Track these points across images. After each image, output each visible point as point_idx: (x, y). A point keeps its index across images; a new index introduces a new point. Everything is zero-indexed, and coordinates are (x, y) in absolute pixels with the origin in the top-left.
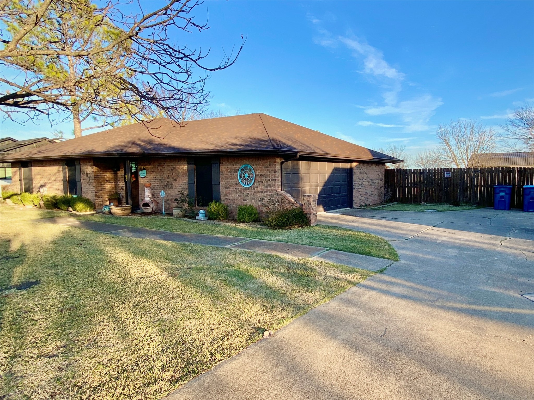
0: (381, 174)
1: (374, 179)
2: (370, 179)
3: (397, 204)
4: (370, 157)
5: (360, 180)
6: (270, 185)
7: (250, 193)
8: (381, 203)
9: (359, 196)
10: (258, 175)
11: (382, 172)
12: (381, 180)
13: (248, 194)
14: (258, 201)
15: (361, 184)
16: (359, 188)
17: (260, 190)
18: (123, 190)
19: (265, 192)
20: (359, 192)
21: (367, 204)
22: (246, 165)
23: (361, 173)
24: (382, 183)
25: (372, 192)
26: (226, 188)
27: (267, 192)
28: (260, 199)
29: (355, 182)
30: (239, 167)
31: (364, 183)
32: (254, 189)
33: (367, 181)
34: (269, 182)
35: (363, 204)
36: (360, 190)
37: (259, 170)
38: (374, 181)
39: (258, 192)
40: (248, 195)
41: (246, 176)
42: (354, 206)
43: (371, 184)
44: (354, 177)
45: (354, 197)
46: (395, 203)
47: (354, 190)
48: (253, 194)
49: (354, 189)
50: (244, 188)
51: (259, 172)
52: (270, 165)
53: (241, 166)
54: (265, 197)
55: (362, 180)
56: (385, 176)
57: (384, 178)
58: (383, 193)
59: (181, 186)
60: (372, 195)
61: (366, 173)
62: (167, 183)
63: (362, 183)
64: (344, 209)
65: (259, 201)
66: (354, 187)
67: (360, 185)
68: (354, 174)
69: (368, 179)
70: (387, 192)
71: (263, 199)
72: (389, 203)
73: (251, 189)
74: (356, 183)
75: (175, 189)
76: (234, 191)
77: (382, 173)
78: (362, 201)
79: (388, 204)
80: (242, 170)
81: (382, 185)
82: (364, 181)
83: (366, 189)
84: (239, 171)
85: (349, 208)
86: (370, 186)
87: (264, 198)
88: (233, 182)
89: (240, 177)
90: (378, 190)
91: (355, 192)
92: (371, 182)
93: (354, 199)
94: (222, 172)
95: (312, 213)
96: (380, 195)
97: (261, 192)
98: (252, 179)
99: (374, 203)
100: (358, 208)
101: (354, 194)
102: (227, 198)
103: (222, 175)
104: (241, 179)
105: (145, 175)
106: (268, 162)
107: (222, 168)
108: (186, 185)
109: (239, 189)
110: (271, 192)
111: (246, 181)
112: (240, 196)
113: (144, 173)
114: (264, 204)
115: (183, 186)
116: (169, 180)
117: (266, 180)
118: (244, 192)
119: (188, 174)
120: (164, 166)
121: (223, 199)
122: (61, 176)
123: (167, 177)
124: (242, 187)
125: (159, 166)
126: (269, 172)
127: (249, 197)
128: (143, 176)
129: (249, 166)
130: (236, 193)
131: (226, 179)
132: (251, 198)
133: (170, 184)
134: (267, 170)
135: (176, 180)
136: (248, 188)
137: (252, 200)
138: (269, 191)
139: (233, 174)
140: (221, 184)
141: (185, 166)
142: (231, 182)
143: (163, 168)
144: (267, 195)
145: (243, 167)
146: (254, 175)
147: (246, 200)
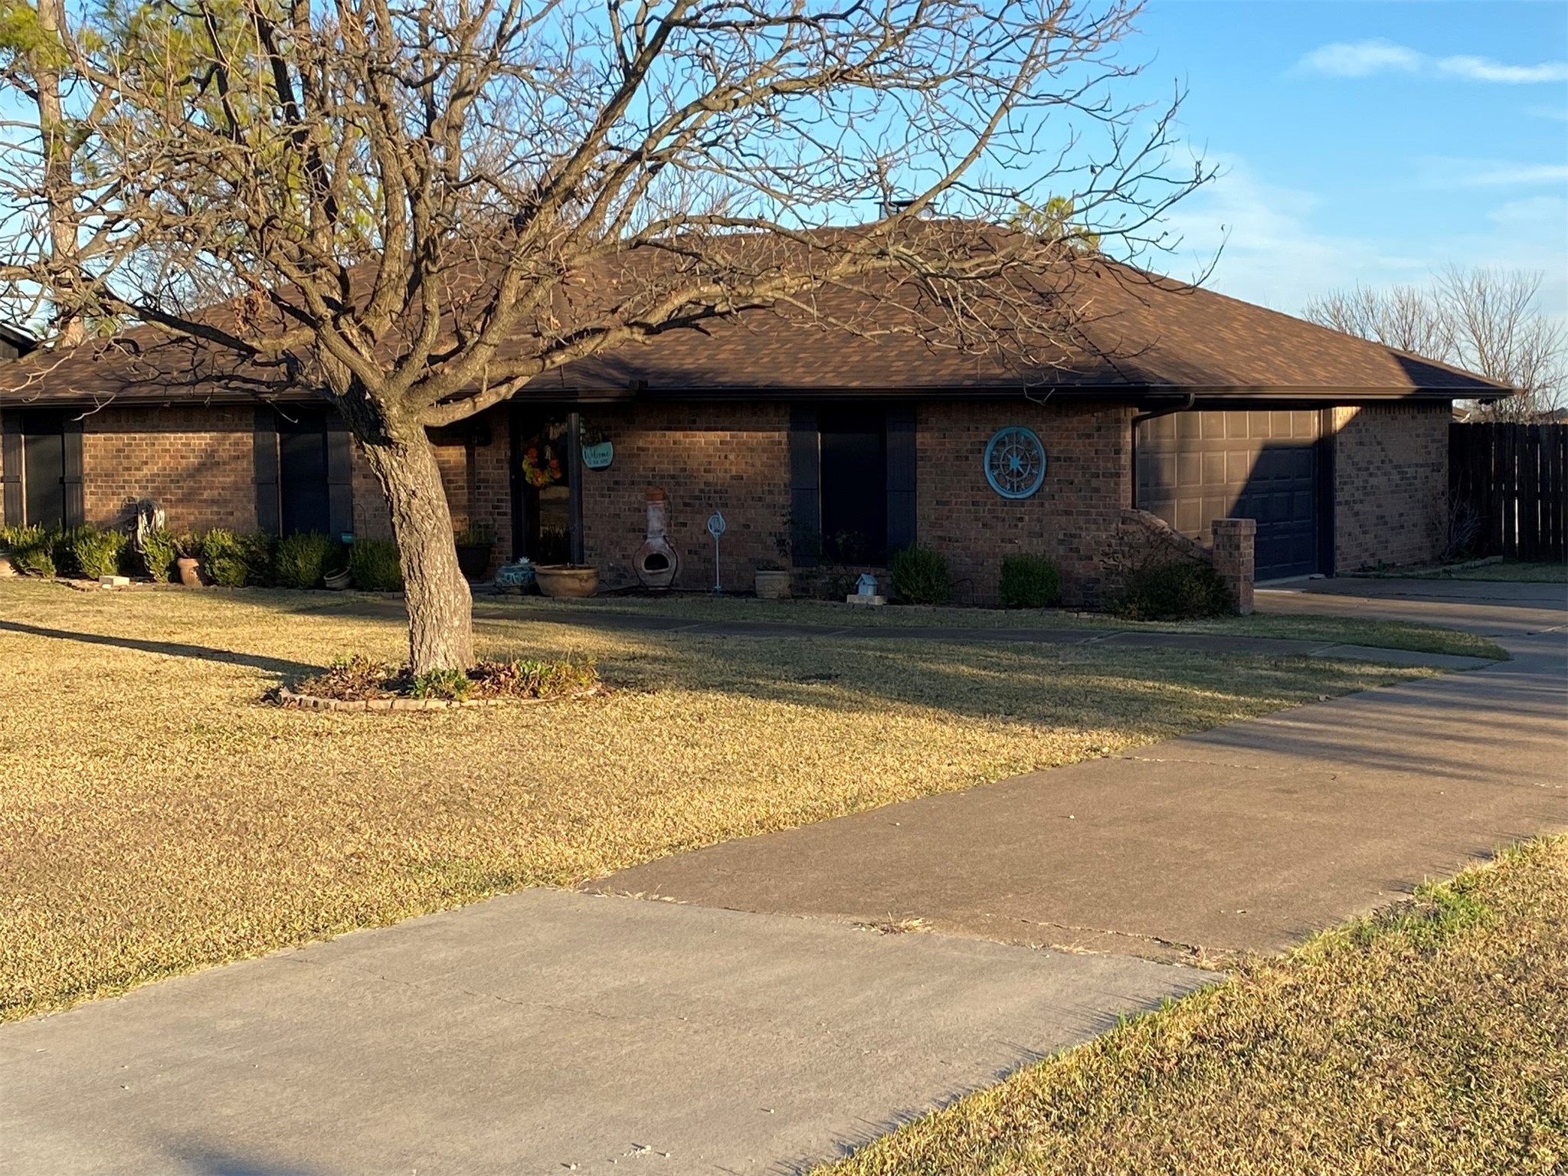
0: (1435, 445)
1: (1409, 466)
2: (1396, 467)
3: (1503, 563)
4: (1401, 384)
5: (1359, 469)
6: (1097, 490)
7: (1027, 518)
8: (1439, 560)
9: (1357, 531)
10: (1058, 459)
11: (1437, 435)
12: (1436, 468)
13: (1021, 519)
14: (1054, 543)
15: (1361, 484)
16: (1355, 502)
17: (1061, 507)
18: (505, 514)
19: (1080, 513)
20: (1357, 514)
21: (1385, 562)
22: (1013, 430)
23: (1361, 444)
24: (1440, 480)
25: (1401, 515)
26: (938, 503)
27: (1088, 513)
28: (1061, 537)
29: (1340, 476)
30: (989, 437)
31: (1373, 481)
32: (1042, 505)
33: (1385, 474)
34: (1095, 483)
35: (1371, 563)
36: (1357, 507)
37: (1060, 443)
38: (1411, 472)
39: (1055, 512)
40: (1020, 525)
41: (1015, 463)
42: (1340, 566)
43: (1397, 486)
44: (1337, 460)
45: (1337, 533)
46: (1492, 559)
47: (1338, 509)
48: (1040, 521)
49: (1340, 503)
50: (1006, 502)
51: (1060, 452)
52: (1099, 429)
53: (994, 430)
54: (1081, 528)
55: (1367, 469)
56: (1451, 452)
57: (1446, 461)
58: (1445, 519)
59: (760, 499)
60: (1402, 527)
61: (1379, 443)
62: (702, 486)
63: (1367, 481)
64: (1307, 577)
65: (1061, 542)
66: (1340, 497)
67: (1358, 489)
68: (1338, 447)
69: (1388, 467)
70: (1461, 516)
71: (1072, 536)
72: (1470, 558)
73: (1032, 505)
74: (1345, 483)
76: (968, 511)
77: (1440, 441)
78: (1366, 550)
79: (1468, 564)
80: (1000, 443)
81: (1440, 488)
82: (1371, 475)
83: (1379, 506)
84: (990, 447)
85: (1322, 576)
86: (1393, 492)
87: (1078, 532)
88: (963, 483)
89: (992, 467)
90: (1425, 507)
91: (1342, 519)
92: (1396, 477)
93: (1339, 540)
94: (924, 451)
95: (1242, 575)
96: (1431, 527)
97: (1068, 513)
98: (1035, 472)
99: (1409, 560)
100: (1354, 576)
101: (1338, 523)
102: (939, 533)
103: (922, 459)
104: (996, 472)
105: (606, 461)
106: (1093, 420)
107: (924, 439)
108: (780, 494)
109: (985, 504)
110: (1101, 514)
111: (1015, 480)
112: (991, 528)
113: (603, 455)
114: (1077, 550)
115: (768, 499)
116: (710, 477)
117: (1084, 474)
118: (1004, 515)
119: (791, 458)
120: (691, 430)
121: (924, 539)
122: (247, 465)
123: (702, 468)
124: (998, 499)
125: (670, 429)
126: (1097, 452)
127: (1022, 529)
128: (600, 465)
129: (1027, 433)
130: (977, 519)
131: (937, 474)
132: (1031, 534)
133: (715, 492)
134: (1090, 445)
135: (742, 478)
136: (1022, 503)
137: (1035, 541)
138: (1094, 511)
139: (967, 458)
140: (921, 488)
141: (779, 430)
142: (959, 482)
143: (687, 437)
144: (1087, 522)
145: (1003, 433)
146: (1044, 461)
147: (1011, 541)
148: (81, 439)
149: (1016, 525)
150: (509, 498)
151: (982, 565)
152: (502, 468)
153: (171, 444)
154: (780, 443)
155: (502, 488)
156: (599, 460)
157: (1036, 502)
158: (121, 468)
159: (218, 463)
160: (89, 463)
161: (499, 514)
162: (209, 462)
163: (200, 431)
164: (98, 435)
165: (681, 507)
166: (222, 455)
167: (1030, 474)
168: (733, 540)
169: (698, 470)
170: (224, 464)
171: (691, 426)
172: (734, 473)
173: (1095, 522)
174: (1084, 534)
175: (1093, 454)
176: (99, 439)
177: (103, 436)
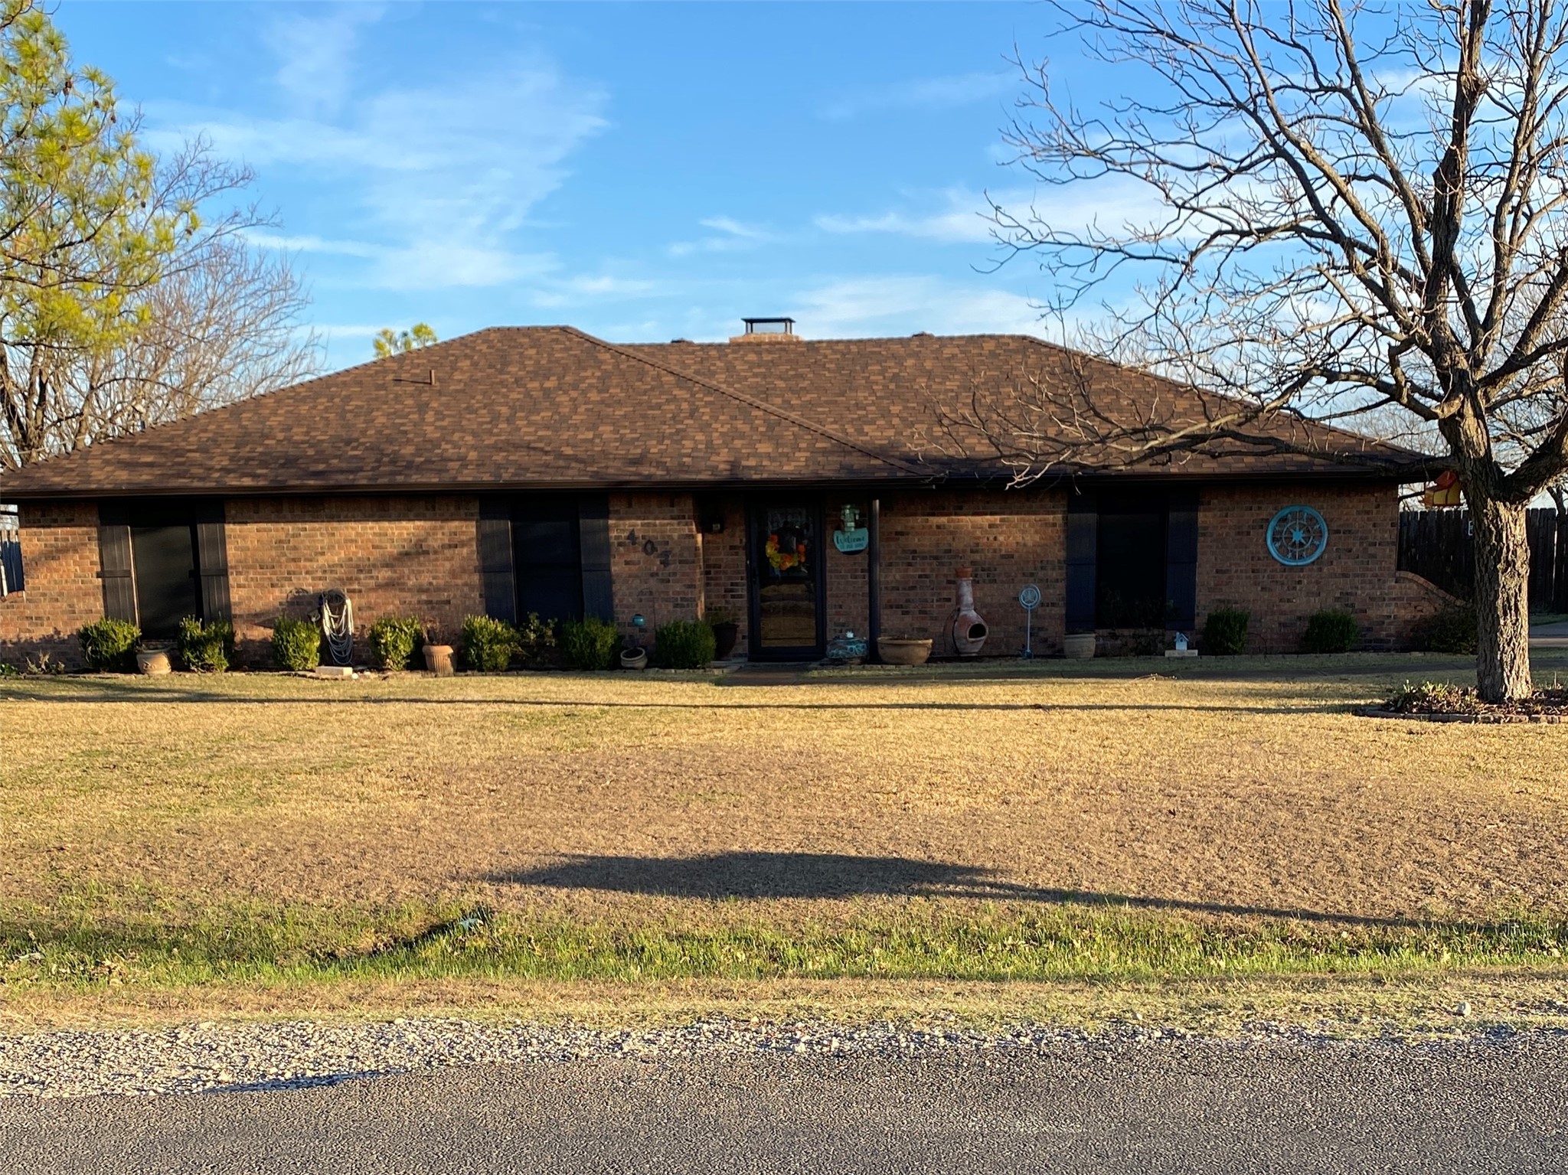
6: (1374, 556)
7: (1305, 581)
10: (1339, 532)
13: (1300, 582)
14: (1331, 600)
17: (1339, 571)
18: (741, 596)
19: (1356, 576)
22: (1297, 509)
26: (1217, 572)
27: (1363, 575)
28: (1338, 595)
30: (1272, 515)
32: (1320, 570)
34: (1372, 550)
37: (1341, 519)
39: (1334, 575)
40: (1298, 587)
41: (1298, 536)
48: (1317, 583)
50: (1286, 569)
51: (1341, 526)
52: (1378, 506)
53: (1277, 509)
59: (1032, 575)
65: (1337, 599)
71: (1348, 594)
73: (1312, 570)
75: (1003, 582)
76: (1247, 578)
80: (1284, 520)
84: (1272, 524)
87: (1354, 591)
88: (1243, 555)
89: (1274, 540)
94: (1206, 528)
97: (1345, 576)
98: (1316, 543)
102: (1218, 597)
103: (1204, 535)
104: (1278, 545)
105: (861, 545)
106: (1373, 499)
107: (1204, 518)
108: (1054, 569)
109: (1265, 571)
110: (1377, 576)
111: (1298, 550)
112: (1270, 590)
113: (859, 540)
114: (1353, 606)
115: (1041, 574)
116: (977, 557)
117: (1361, 544)
118: (1283, 579)
119: (1067, 538)
120: (956, 514)
121: (1203, 602)
122: (468, 553)
123: (968, 549)
124: (1278, 566)
125: (933, 515)
126: (1374, 525)
127: (1301, 590)
128: (854, 549)
129: (1309, 511)
130: (1256, 584)
131: (1217, 547)
132: (1309, 594)
133: (983, 570)
134: (1368, 519)
135: (1012, 557)
136: (1302, 568)
137: (1312, 599)
138: (1369, 573)
139: (1248, 533)
140: (1201, 559)
141: (1054, 513)
142: (1239, 553)
143: (953, 521)
144: (1363, 582)
145: (1287, 511)
146: (1326, 535)
147: (1289, 601)
148: (224, 528)
149: (1295, 588)
150: (745, 581)
151: (1260, 621)
152: (737, 554)
153: (358, 534)
154: (1054, 525)
155: (739, 572)
156: (854, 544)
157: (1315, 567)
158: (283, 559)
159: (427, 553)
160: (234, 555)
161: (733, 597)
162: (416, 552)
163: (399, 520)
164: (249, 526)
165: (945, 584)
166: (434, 543)
167: (1312, 544)
168: (1001, 611)
169: (964, 551)
170: (436, 552)
171: (959, 511)
172: (1003, 553)
173: (1370, 582)
174: (1359, 592)
175: (1371, 527)
176: (250, 531)
177: (255, 526)
